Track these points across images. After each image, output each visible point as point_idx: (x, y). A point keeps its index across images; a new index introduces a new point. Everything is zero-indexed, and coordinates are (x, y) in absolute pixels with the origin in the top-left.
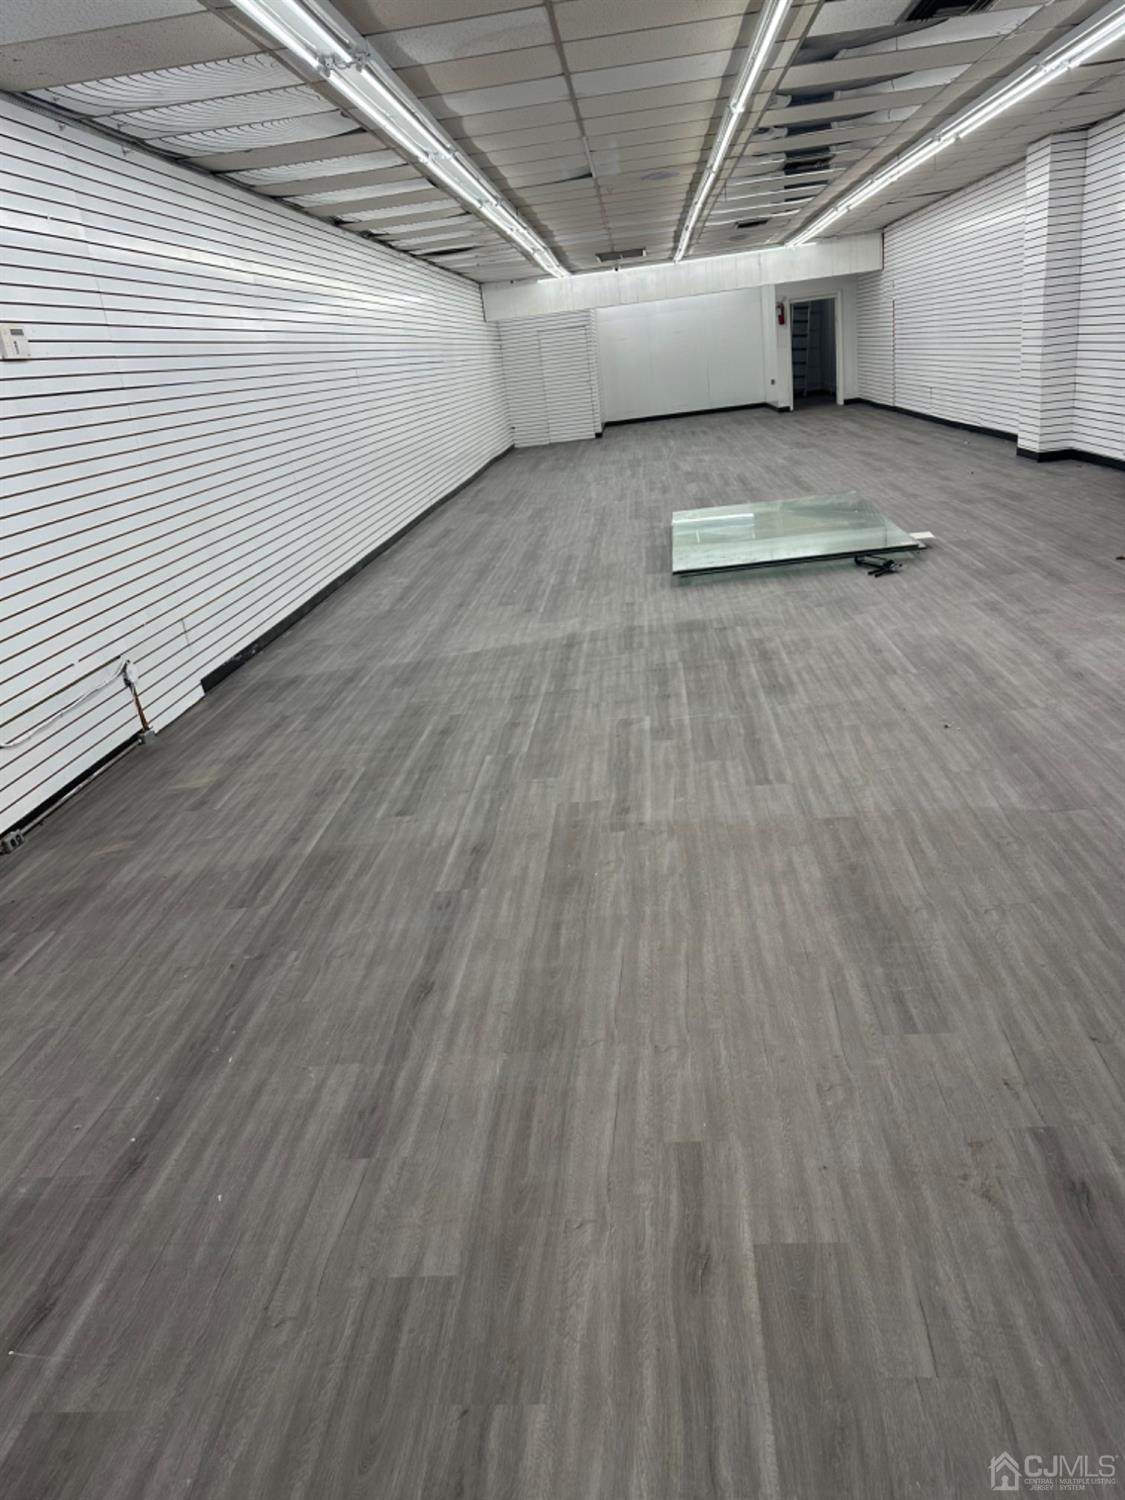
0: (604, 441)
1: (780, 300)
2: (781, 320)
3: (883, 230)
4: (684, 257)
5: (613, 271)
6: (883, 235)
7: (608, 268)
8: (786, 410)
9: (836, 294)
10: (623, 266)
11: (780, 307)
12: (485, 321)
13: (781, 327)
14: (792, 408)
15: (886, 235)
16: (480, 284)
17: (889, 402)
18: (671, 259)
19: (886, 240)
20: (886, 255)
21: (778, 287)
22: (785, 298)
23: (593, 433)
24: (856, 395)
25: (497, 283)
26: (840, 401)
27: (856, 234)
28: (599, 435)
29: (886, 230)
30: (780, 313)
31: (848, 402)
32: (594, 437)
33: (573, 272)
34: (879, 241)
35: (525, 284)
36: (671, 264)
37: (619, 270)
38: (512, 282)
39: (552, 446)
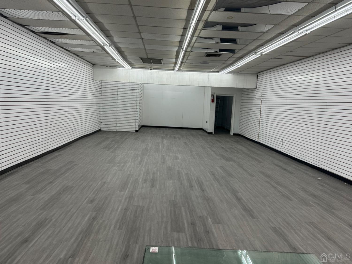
0: (138, 134)
1: (213, 94)
2: (213, 101)
3: (257, 74)
4: (179, 70)
5: (150, 70)
6: (257, 76)
7: (148, 68)
8: (211, 133)
9: (234, 95)
10: (154, 69)
11: (213, 96)
12: (93, 80)
13: (212, 103)
14: (213, 133)
15: (258, 76)
16: (93, 65)
17: (256, 140)
18: (173, 70)
19: (258, 78)
20: (258, 83)
21: (213, 88)
22: (215, 93)
23: (135, 130)
24: (238, 133)
25: (101, 66)
26: (232, 133)
27: (247, 74)
28: (137, 131)
29: (259, 74)
30: (212, 98)
31: (234, 134)
32: (135, 131)
33: (133, 67)
34: (256, 77)
35: (113, 68)
36: (173, 72)
37: (152, 70)
38: (107, 67)
39: (117, 132)
